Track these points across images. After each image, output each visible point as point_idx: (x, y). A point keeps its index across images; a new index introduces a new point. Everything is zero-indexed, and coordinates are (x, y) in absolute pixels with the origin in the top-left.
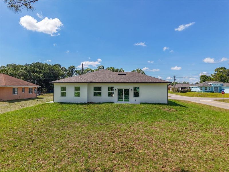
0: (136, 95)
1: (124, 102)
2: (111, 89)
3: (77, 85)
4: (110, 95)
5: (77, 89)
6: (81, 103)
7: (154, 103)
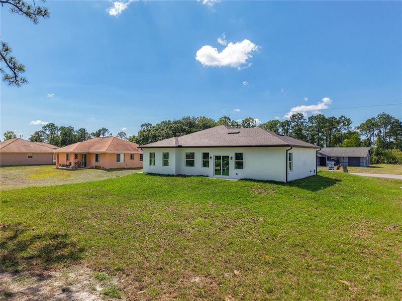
0: (239, 165)
1: (221, 176)
2: (206, 156)
3: (166, 151)
4: (206, 164)
5: (166, 156)
6: (169, 175)
7: (265, 180)
